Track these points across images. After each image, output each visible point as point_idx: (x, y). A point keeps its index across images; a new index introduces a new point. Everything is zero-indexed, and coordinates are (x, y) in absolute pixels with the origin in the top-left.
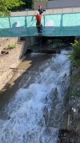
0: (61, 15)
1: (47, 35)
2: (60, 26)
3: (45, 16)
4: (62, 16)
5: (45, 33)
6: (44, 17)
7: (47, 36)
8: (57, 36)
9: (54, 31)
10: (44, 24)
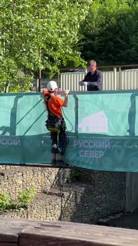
0: (130, 94)
1: (84, 163)
2: (128, 134)
3: (78, 96)
4: (133, 98)
5: (78, 155)
6: (77, 100)
7: (84, 167)
8: (117, 170)
9: (109, 152)
10: (77, 123)
